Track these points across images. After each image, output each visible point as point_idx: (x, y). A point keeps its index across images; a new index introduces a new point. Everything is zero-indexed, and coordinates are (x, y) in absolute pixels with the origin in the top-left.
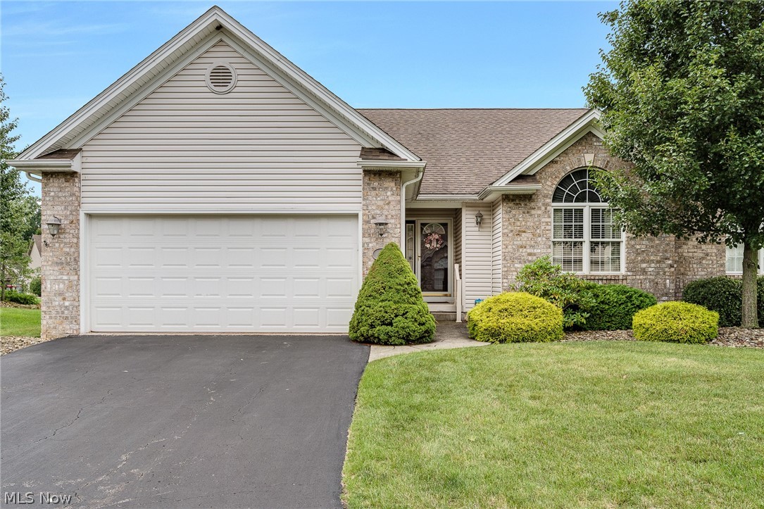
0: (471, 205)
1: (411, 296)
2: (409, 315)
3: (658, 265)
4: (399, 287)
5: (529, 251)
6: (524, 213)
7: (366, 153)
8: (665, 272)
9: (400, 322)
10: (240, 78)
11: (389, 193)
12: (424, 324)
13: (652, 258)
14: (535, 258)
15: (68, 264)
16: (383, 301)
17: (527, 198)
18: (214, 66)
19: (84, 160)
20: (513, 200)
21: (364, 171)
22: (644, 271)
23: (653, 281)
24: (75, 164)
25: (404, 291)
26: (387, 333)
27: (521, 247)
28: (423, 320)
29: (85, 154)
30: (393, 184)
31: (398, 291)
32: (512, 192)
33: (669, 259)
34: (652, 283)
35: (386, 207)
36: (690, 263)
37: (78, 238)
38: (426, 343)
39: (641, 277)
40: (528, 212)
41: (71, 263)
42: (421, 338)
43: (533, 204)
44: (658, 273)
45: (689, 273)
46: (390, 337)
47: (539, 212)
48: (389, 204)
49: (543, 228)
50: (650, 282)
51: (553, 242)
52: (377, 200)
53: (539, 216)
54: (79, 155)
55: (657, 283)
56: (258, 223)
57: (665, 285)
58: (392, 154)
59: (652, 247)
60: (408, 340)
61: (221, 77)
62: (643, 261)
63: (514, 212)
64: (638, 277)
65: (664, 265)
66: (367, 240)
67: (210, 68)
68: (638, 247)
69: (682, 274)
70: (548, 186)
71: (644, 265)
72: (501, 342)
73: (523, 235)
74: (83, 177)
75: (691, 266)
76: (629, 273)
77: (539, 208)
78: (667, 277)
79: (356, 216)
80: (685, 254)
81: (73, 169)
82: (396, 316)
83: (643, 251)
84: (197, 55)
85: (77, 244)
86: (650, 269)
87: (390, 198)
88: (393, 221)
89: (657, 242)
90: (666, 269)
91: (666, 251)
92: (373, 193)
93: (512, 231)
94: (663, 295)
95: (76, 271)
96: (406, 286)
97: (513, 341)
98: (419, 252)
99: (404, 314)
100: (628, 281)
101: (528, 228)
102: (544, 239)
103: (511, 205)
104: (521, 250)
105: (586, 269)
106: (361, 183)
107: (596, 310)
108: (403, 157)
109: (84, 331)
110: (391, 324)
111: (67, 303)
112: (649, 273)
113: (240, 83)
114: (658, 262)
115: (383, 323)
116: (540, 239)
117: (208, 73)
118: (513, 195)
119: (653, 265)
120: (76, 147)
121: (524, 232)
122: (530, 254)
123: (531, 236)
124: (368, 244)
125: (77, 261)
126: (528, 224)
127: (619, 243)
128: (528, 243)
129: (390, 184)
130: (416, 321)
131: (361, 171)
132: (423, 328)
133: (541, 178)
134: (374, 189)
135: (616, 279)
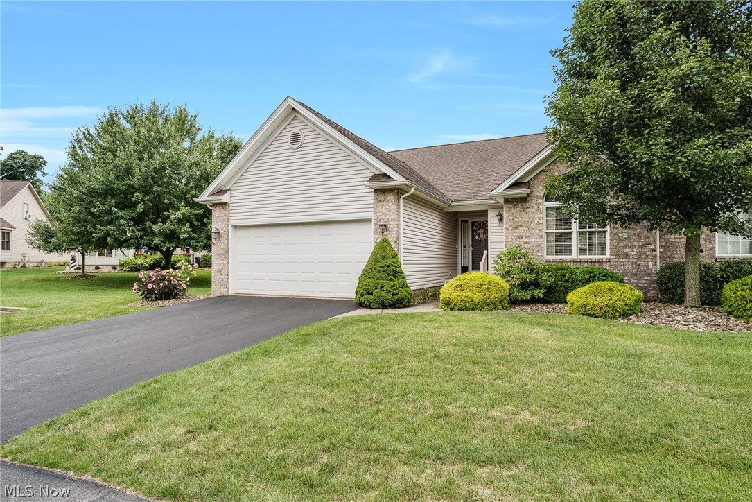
0: (493, 207)
1: (389, 275)
2: (385, 288)
3: (640, 250)
4: (380, 269)
5: (525, 240)
6: (521, 211)
7: (375, 178)
8: (647, 256)
9: (377, 293)
10: (306, 138)
11: (390, 204)
12: (397, 294)
13: (634, 244)
14: (530, 245)
15: (223, 254)
16: (369, 278)
17: (522, 200)
18: (291, 133)
19: (232, 195)
20: (512, 202)
21: (375, 190)
22: (626, 255)
23: (636, 263)
24: (225, 198)
25: (384, 271)
26: (369, 300)
27: (519, 237)
28: (396, 291)
29: (232, 192)
30: (392, 197)
31: (379, 271)
32: (510, 196)
33: (651, 244)
34: (634, 266)
35: (388, 213)
36: (677, 247)
37: (228, 240)
38: (399, 308)
39: (624, 260)
40: (524, 211)
41: (225, 254)
42: (394, 305)
43: (528, 204)
44: (641, 257)
45: (676, 256)
46: (371, 303)
47: (533, 210)
48: (390, 211)
49: (536, 222)
50: (632, 264)
51: (547, 233)
52: (382, 209)
53: (533, 213)
54: (228, 193)
55: (639, 265)
56: (317, 228)
57: (647, 267)
58: (389, 177)
59: (634, 234)
60: (383, 306)
61: (295, 138)
62: (625, 247)
63: (512, 211)
64: (621, 260)
65: (646, 250)
66: (376, 236)
67: (290, 134)
68: (620, 235)
69: (669, 257)
70: (540, 190)
71: (626, 250)
72: (451, 309)
73: (520, 228)
74: (231, 205)
75: (678, 250)
76: (612, 257)
77: (533, 207)
78: (649, 260)
79: (370, 220)
80: (671, 240)
81: (224, 201)
82: (376, 288)
83: (625, 238)
84: (283, 127)
85: (228, 243)
86: (632, 253)
87: (391, 207)
88: (392, 223)
89: (639, 230)
90: (648, 253)
91: (648, 238)
92: (380, 204)
93: (511, 225)
94: (645, 275)
95: (227, 258)
96: (386, 268)
97: (459, 310)
98: (470, 243)
99: (382, 287)
100: (612, 263)
101: (524, 223)
102: (537, 231)
103: (510, 206)
104: (518, 240)
105: (575, 254)
106: (372, 198)
107: (561, 287)
108: (395, 178)
109: (231, 293)
110: (372, 294)
111: (222, 277)
112: (631, 257)
113: (306, 141)
114: (640, 247)
115: (368, 293)
116: (533, 231)
117: (289, 137)
118: (512, 198)
119: (635, 250)
120: (227, 189)
121: (521, 226)
122: (526, 243)
123: (526, 228)
124: (377, 239)
125: (227, 252)
126: (524, 220)
127: (605, 232)
128: (524, 234)
129: (390, 197)
130: (389, 292)
131: (373, 190)
132: (396, 297)
133: (534, 184)
134: (381, 201)
135: (600, 262)
